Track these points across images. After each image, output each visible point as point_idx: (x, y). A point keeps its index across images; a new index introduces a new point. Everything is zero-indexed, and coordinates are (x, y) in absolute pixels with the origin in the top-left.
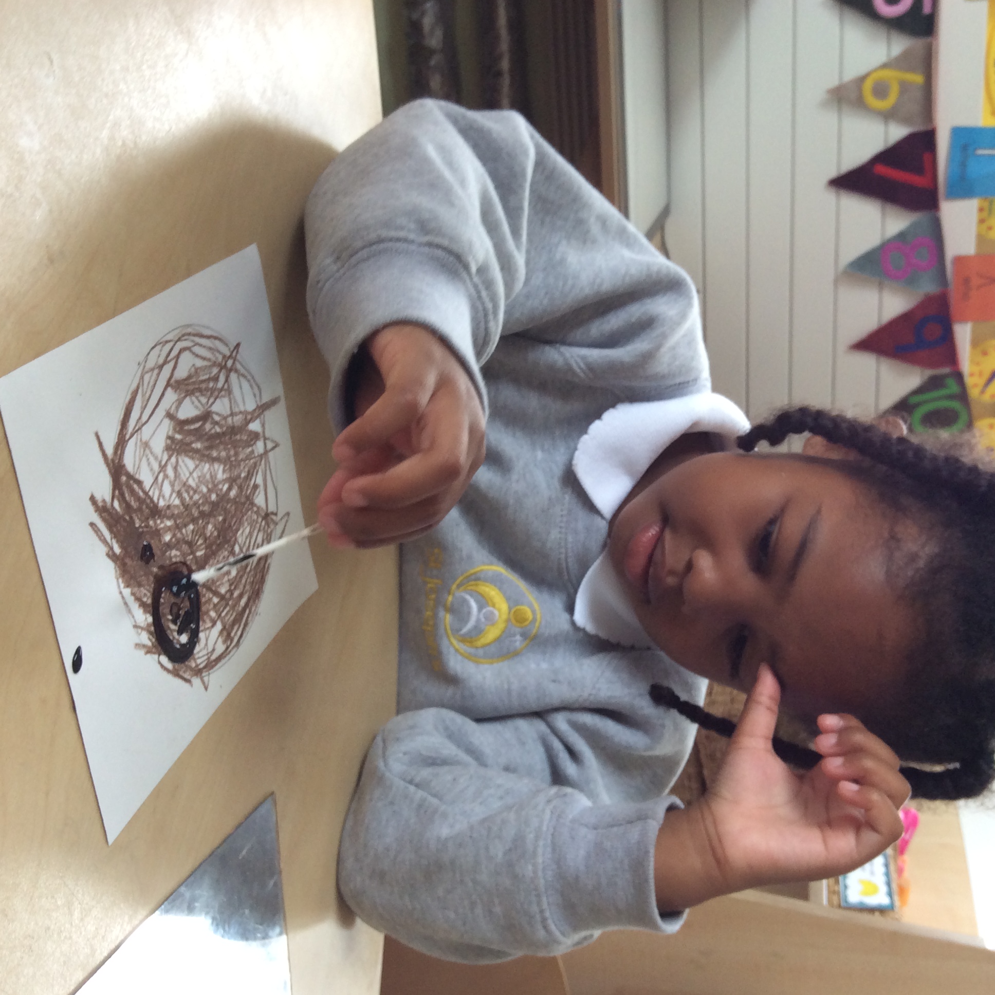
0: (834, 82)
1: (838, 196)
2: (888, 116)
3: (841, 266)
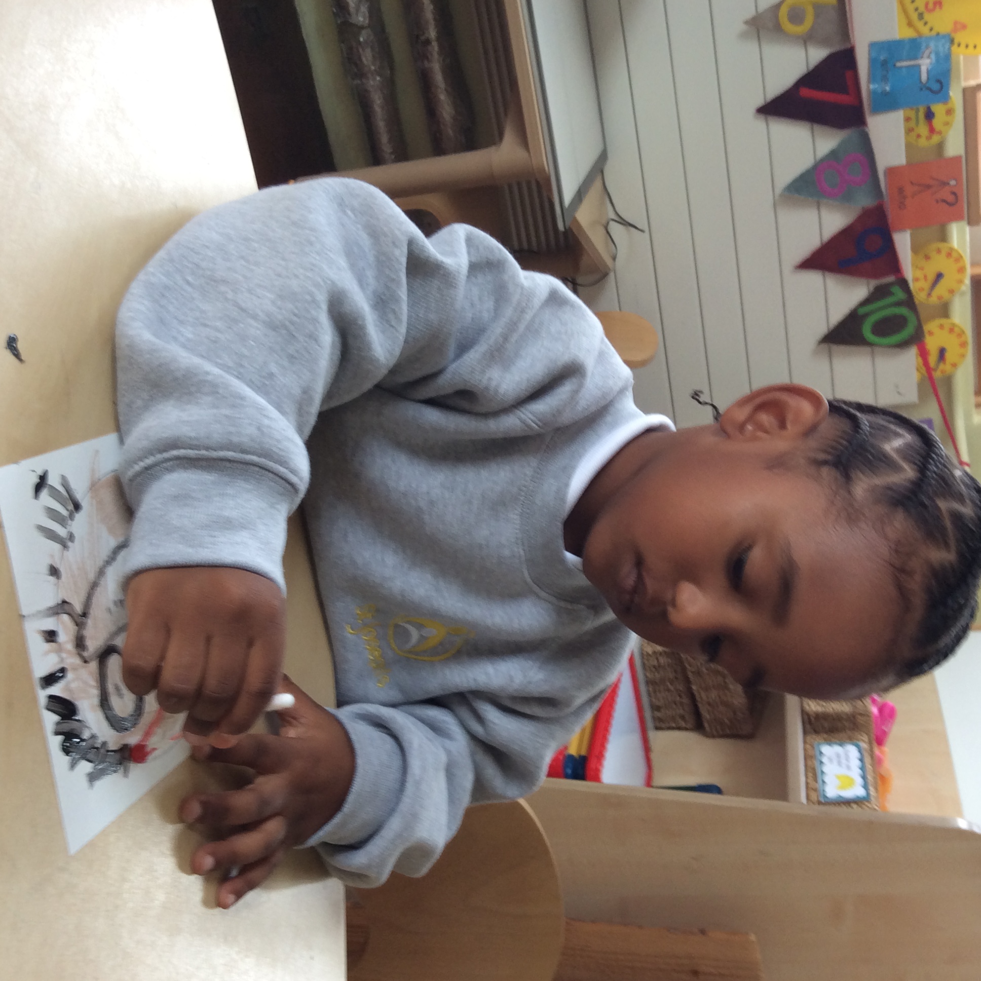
0: (750, 13)
1: (767, 122)
2: (807, 40)
3: (778, 191)
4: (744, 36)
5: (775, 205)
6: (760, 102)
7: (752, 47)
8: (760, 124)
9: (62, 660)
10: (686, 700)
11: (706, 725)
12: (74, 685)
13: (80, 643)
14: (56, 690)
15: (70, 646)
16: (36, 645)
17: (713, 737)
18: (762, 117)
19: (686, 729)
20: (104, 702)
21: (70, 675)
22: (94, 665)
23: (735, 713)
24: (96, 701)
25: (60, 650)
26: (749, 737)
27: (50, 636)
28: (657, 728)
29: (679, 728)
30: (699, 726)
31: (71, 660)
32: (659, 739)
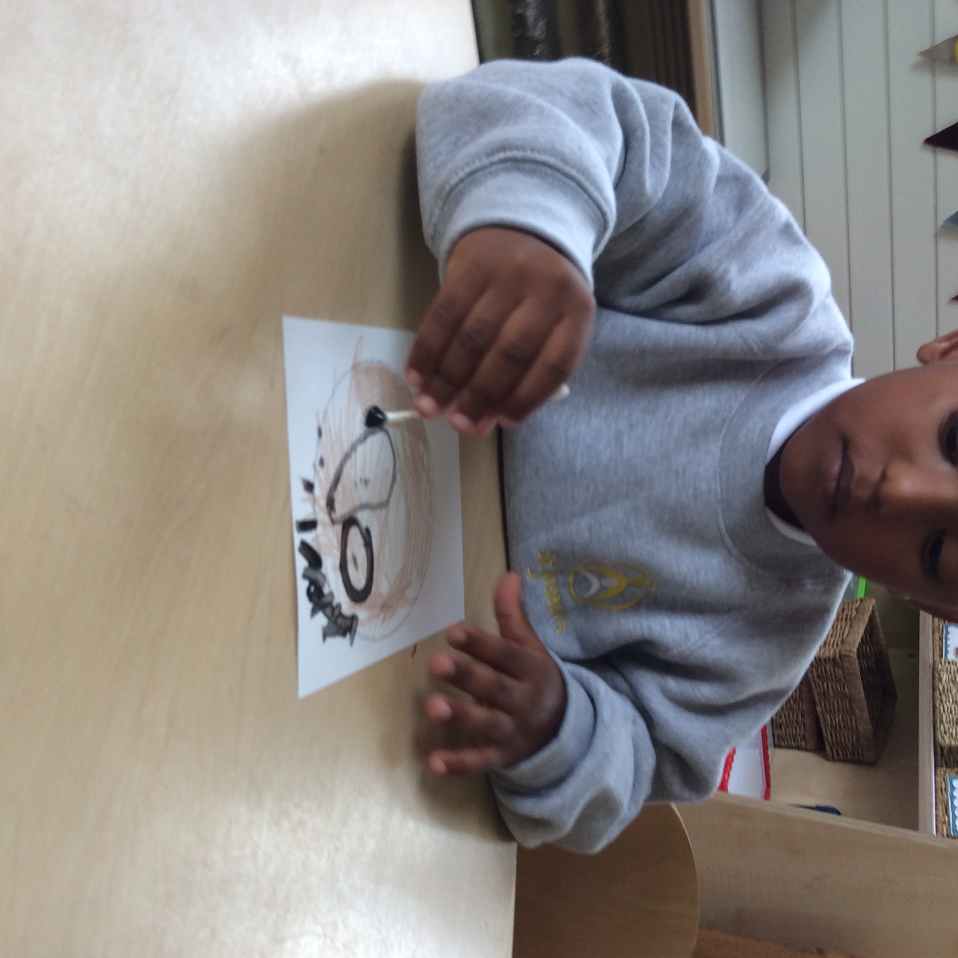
0: (926, 45)
1: (935, 153)
3: (941, 222)
4: (917, 67)
5: (936, 236)
6: (929, 133)
7: (924, 80)
8: (927, 155)
9: (315, 512)
10: (808, 721)
11: (828, 748)
12: (322, 540)
13: (330, 504)
14: (309, 537)
15: (323, 502)
16: (298, 491)
17: (833, 760)
18: (930, 148)
19: (806, 750)
20: (343, 567)
21: (319, 529)
22: (339, 528)
23: (858, 739)
24: (337, 562)
25: (314, 502)
26: (871, 764)
27: (309, 486)
28: (775, 746)
29: (799, 748)
30: (819, 748)
31: (322, 516)
32: (779, 756)
